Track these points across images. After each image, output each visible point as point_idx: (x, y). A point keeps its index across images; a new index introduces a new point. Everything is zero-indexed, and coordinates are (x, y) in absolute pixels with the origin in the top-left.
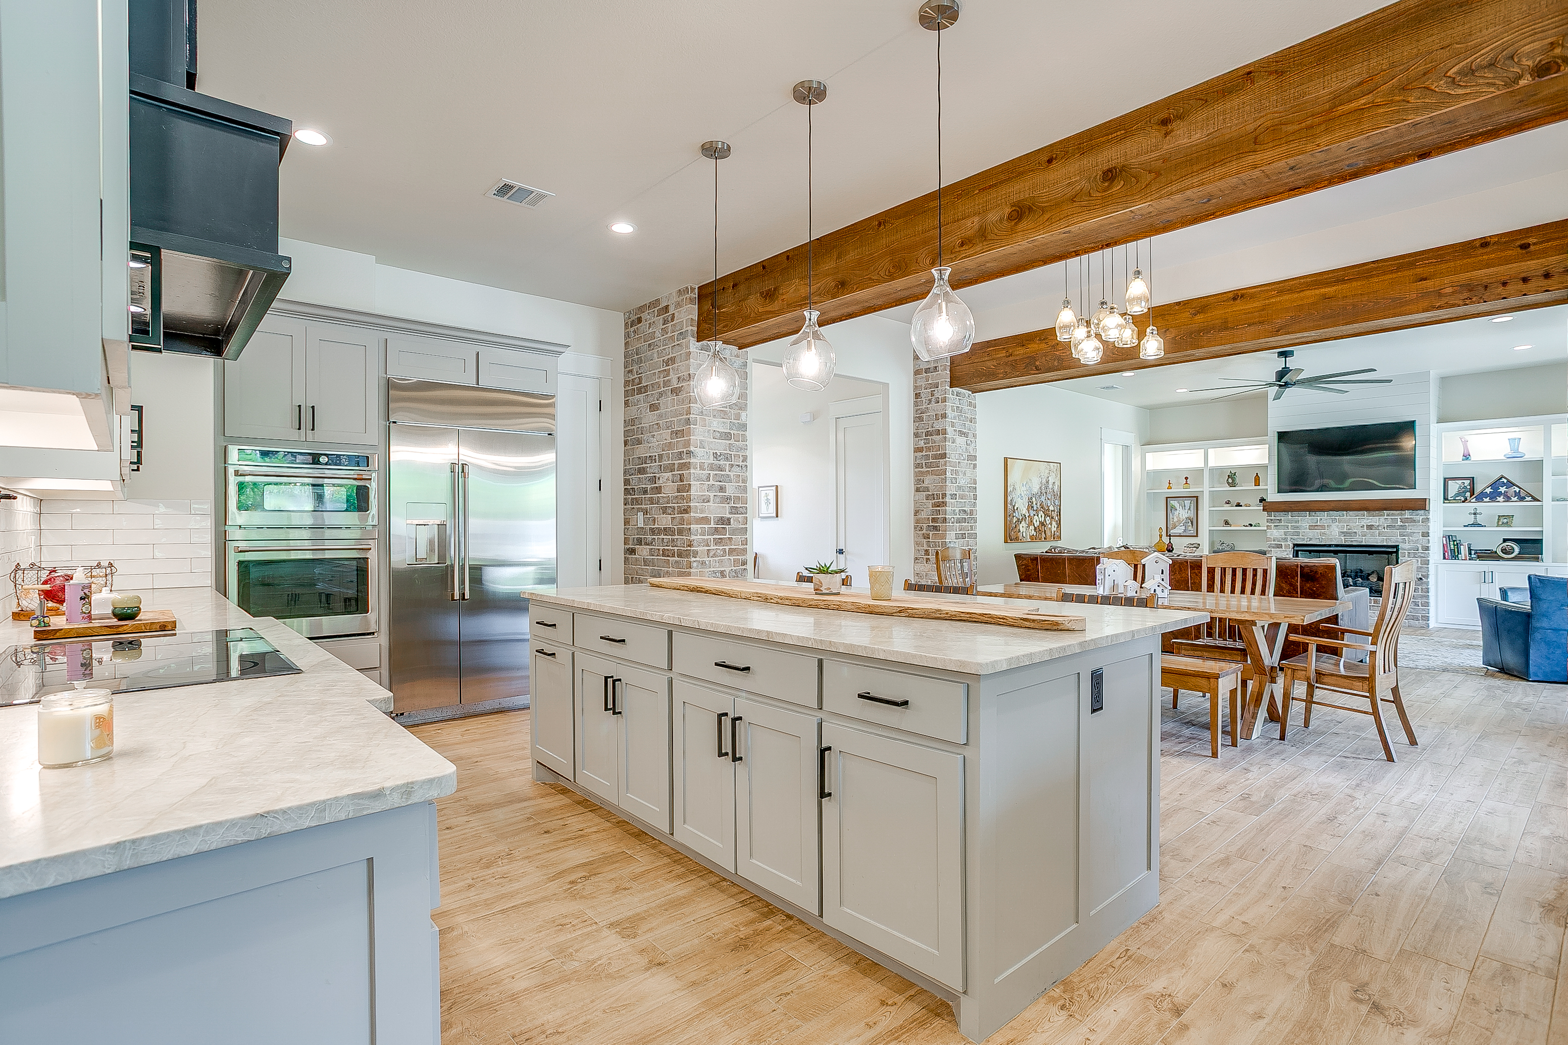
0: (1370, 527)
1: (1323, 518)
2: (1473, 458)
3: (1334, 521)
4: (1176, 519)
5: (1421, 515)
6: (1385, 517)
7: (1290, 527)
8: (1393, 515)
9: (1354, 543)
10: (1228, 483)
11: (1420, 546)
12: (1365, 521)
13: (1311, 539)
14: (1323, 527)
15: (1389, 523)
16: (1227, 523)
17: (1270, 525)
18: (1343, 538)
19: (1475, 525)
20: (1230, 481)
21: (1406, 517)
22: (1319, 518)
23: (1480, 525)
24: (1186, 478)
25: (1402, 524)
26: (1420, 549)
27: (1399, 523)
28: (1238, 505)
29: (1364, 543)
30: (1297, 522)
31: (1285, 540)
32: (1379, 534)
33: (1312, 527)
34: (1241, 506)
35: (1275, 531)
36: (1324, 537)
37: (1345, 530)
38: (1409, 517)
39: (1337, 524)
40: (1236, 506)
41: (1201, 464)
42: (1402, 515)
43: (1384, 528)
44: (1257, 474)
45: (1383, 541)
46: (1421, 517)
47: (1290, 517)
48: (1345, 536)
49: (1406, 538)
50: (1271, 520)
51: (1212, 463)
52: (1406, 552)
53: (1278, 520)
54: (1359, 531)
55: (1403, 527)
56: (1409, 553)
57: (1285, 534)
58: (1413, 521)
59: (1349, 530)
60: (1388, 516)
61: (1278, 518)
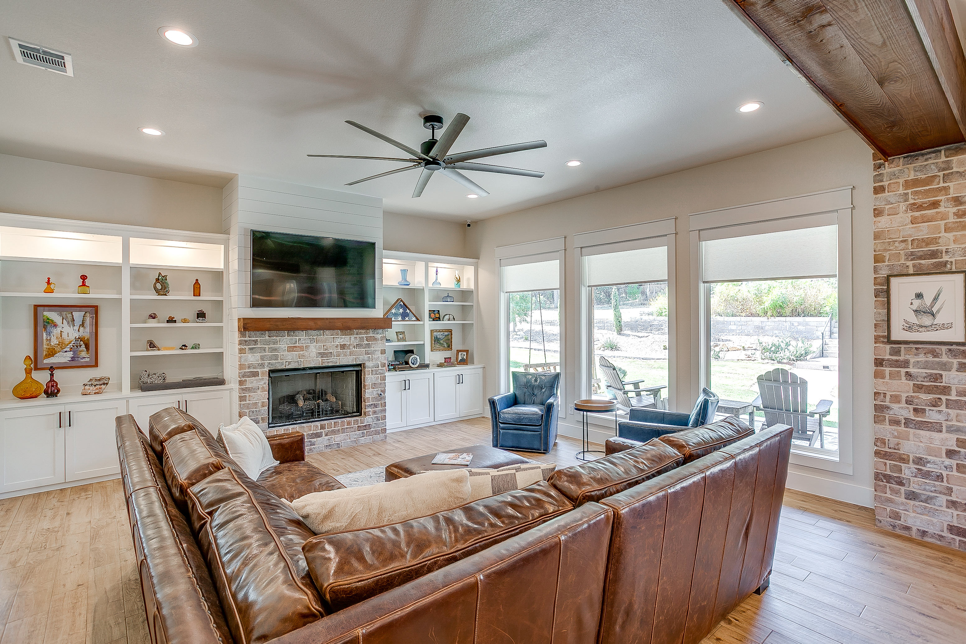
0: (343, 347)
1: (302, 337)
3: (312, 341)
4: (54, 342)
5: (380, 334)
6: (355, 336)
7: (267, 349)
8: (361, 333)
9: (330, 364)
10: (155, 288)
11: (379, 363)
12: (339, 340)
13: (289, 363)
14: (301, 348)
15: (357, 342)
16: (152, 345)
17: (243, 347)
18: (320, 359)
20: (159, 286)
21: (370, 335)
22: (297, 338)
24: (84, 278)
25: (367, 342)
26: (380, 365)
27: (366, 342)
28: (171, 320)
29: (338, 364)
30: (275, 343)
31: (262, 365)
32: (350, 353)
33: (291, 349)
34: (175, 322)
35: (250, 355)
36: (302, 360)
37: (322, 351)
38: (372, 336)
39: (315, 344)
40: (168, 322)
41: (118, 259)
42: (367, 333)
43: (354, 347)
44: (197, 280)
45: (352, 360)
46: (381, 335)
47: (267, 337)
48: (322, 357)
49: (370, 356)
50: (246, 341)
51: (135, 260)
52: (370, 369)
53: (254, 341)
54: (334, 351)
55: (368, 346)
56: (372, 371)
57: (262, 358)
58: (375, 339)
59: (326, 350)
60: (357, 334)
61: (253, 339)
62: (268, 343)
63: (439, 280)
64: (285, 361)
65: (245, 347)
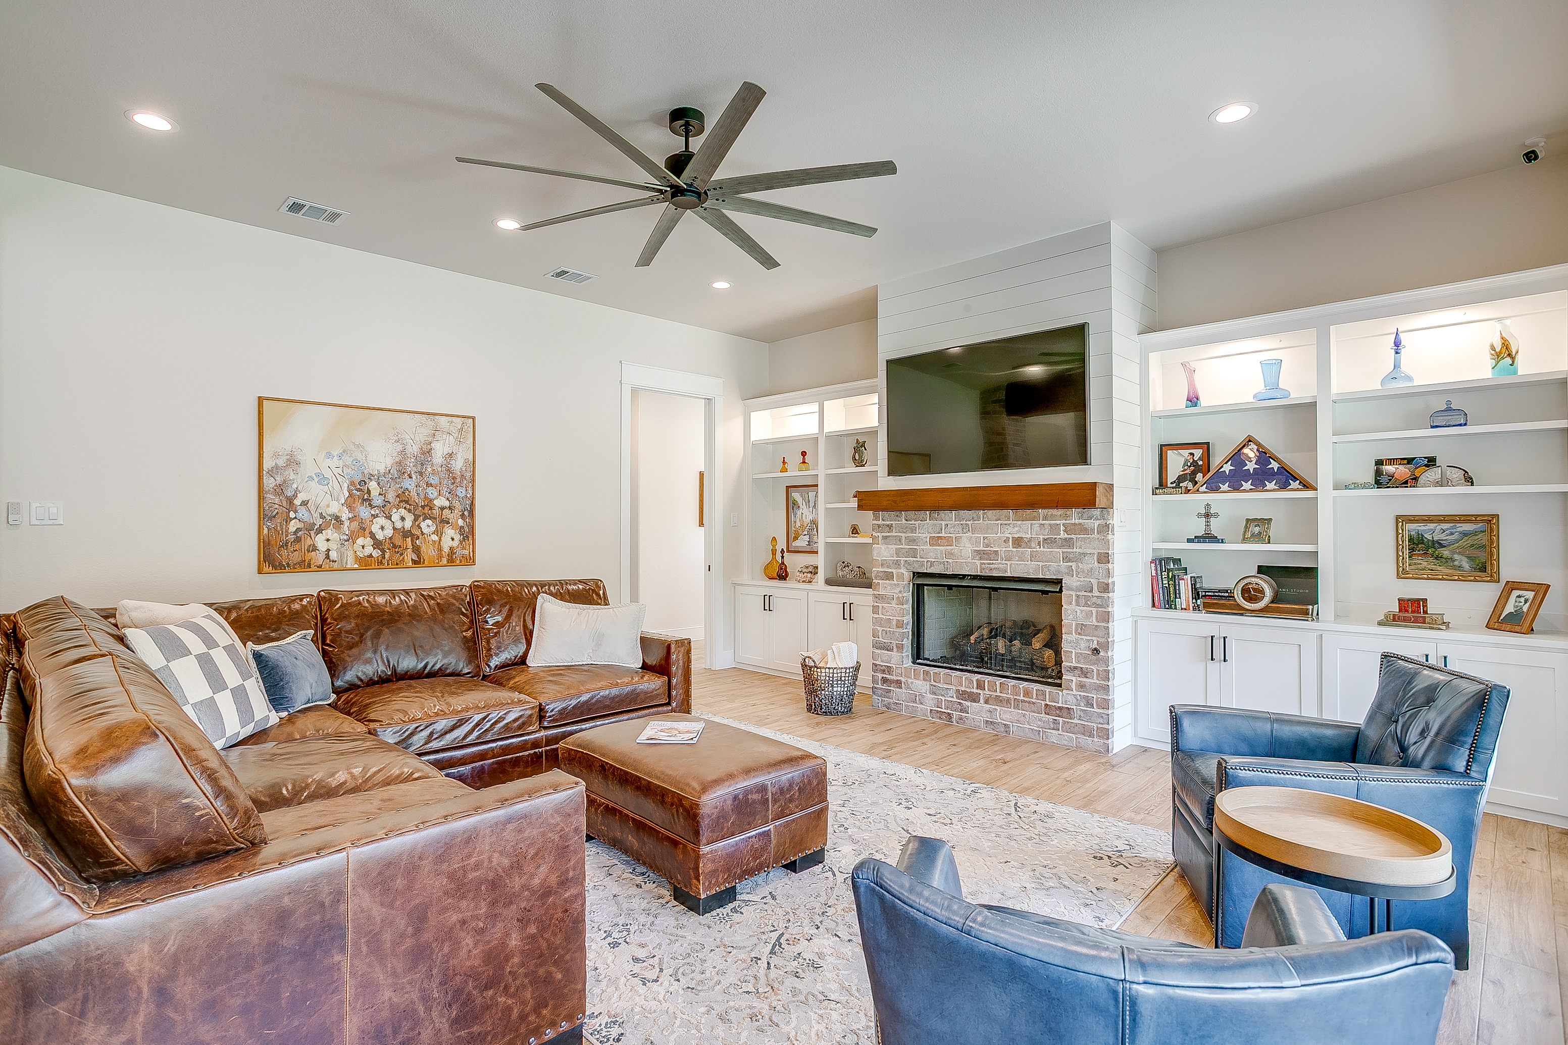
0: (1018, 542)
1: (950, 521)
2: (1204, 402)
3: (965, 528)
4: (798, 524)
5: (1097, 519)
6: (1041, 522)
7: (904, 539)
8: (1053, 517)
9: (994, 574)
10: (854, 458)
11: (1094, 582)
12: (1011, 529)
13: (932, 564)
14: (949, 541)
15: (1046, 534)
16: (855, 531)
18: (978, 562)
19: (1209, 538)
20: (857, 456)
21: (1073, 521)
22: (943, 523)
23: (1213, 539)
24: (804, 454)
25: (1066, 536)
26: (1095, 588)
27: (1063, 535)
29: (1008, 574)
30: (913, 530)
31: (897, 564)
32: (1032, 556)
33: (935, 541)
35: (883, 547)
36: (950, 561)
37: (981, 548)
38: (1077, 521)
39: (969, 534)
41: (813, 429)
42: (1066, 517)
43: (1039, 544)
45: (1037, 570)
46: (1098, 522)
47: (904, 521)
48: (981, 559)
49: (1074, 565)
50: (879, 526)
52: (1073, 593)
53: (888, 526)
54: (1002, 549)
55: (1068, 543)
56: (1078, 596)
57: (898, 552)
58: (1085, 530)
59: (987, 546)
60: (1045, 518)
61: (888, 523)
62: (903, 529)
63: (1405, 368)
64: (925, 560)
65: (879, 534)
